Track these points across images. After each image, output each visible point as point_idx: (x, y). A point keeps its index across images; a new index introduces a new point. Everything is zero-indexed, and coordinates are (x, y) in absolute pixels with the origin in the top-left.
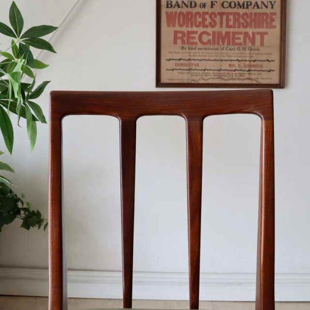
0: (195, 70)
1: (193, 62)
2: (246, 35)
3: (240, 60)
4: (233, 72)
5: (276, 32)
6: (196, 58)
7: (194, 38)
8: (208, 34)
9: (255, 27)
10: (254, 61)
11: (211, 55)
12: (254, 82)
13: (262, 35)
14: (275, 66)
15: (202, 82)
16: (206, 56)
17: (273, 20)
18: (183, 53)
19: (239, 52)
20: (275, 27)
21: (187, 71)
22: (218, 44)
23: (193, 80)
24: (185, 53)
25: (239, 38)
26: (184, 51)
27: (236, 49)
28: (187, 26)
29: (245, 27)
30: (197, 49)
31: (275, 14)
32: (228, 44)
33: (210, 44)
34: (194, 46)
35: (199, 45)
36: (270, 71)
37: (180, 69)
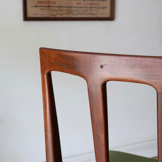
0: (53, 6)
4: (80, 9)
21: (47, 8)
23: (52, 15)
36: (104, 8)
37: (41, 6)
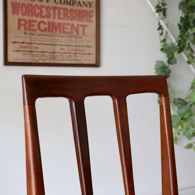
0: (35, 51)
1: (33, 45)
2: (73, 26)
3: (68, 45)
4: (64, 54)
5: (93, 25)
6: (36, 42)
7: (34, 26)
8: (45, 23)
9: (79, 20)
10: (79, 46)
11: (47, 40)
12: (79, 63)
13: (84, 26)
14: (93, 50)
15: (41, 61)
16: (43, 41)
17: (91, 16)
18: (25, 37)
19: (67, 39)
20: (92, 22)
21: (29, 53)
22: (53, 32)
23: (34, 60)
24: (27, 38)
25: (67, 28)
26: (26, 36)
27: (65, 36)
28: (29, 16)
29: (72, 20)
30: (37, 35)
31: (92, 12)
32: (60, 32)
33: (46, 31)
34: (34, 32)
35: (38, 32)
36: (89, 54)
37: (23, 51)
